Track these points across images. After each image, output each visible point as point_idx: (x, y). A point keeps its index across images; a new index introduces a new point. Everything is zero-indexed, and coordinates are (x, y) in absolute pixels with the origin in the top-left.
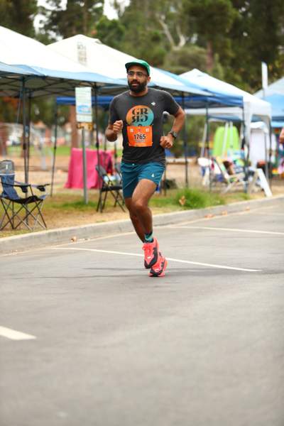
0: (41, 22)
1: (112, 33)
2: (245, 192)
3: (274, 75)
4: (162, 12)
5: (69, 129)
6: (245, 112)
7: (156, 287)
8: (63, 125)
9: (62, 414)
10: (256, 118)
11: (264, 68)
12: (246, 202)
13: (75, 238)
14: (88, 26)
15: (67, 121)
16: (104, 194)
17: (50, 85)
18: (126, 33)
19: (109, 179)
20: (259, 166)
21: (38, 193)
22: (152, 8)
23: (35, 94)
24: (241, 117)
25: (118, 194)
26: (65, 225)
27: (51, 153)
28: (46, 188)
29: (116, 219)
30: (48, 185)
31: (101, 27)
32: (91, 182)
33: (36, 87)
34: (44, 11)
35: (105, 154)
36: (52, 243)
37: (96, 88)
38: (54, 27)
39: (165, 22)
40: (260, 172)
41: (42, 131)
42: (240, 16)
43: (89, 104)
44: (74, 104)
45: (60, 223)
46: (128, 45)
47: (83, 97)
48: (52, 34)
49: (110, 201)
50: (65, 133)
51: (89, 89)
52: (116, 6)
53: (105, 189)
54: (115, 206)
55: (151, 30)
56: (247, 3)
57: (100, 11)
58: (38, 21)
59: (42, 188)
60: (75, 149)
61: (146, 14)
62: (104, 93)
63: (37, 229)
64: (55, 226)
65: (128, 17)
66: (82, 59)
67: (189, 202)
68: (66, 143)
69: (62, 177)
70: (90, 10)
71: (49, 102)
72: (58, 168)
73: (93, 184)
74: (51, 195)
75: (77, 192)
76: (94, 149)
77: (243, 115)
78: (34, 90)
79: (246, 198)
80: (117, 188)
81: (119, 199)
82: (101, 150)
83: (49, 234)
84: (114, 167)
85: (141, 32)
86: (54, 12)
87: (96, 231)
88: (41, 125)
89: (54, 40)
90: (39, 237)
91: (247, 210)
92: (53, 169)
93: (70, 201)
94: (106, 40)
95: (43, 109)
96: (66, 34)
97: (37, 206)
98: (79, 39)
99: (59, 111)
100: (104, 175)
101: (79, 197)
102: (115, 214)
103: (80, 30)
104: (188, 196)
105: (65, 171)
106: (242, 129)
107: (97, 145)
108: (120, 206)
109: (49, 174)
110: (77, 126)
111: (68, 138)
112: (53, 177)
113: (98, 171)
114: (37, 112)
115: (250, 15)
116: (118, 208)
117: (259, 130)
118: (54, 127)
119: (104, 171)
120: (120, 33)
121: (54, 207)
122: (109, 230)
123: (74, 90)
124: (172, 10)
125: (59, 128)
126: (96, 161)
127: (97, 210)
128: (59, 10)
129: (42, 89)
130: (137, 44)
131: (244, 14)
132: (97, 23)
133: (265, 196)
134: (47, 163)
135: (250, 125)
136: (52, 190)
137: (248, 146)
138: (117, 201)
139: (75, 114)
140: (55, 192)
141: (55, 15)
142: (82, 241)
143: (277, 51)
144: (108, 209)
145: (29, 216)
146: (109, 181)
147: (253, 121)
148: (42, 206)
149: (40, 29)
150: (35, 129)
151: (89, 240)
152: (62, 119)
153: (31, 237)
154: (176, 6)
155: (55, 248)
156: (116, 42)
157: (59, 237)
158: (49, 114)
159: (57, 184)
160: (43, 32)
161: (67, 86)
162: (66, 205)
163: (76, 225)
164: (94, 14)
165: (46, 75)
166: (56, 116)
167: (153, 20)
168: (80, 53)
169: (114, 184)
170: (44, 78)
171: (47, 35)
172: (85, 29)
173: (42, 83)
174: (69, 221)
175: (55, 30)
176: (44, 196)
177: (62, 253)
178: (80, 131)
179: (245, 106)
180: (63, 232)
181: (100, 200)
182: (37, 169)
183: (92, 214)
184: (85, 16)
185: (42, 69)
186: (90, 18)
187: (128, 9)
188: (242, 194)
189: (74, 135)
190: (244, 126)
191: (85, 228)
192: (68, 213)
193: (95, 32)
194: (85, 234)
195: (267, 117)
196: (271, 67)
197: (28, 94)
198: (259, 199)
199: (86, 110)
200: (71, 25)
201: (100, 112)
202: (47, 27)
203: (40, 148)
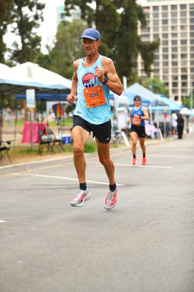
0: (9, 56)
1: (45, 62)
2: (116, 144)
3: (130, 83)
4: (72, 50)
5: (23, 111)
6: (115, 102)
7: (69, 194)
8: (20, 109)
9: (21, 262)
10: (121, 105)
11: (125, 79)
12: (116, 149)
13: (27, 169)
14: (33, 58)
15: (22, 107)
16: (42, 145)
17: (14, 88)
18: (53, 61)
19: (44, 137)
20: (123, 130)
21: (7, 145)
22: (66, 49)
23: (5, 93)
24: (113, 105)
25: (49, 145)
26: (21, 162)
27: (14, 124)
28: (12, 143)
29: (48, 158)
30: (12, 141)
31: (40, 58)
32: (35, 139)
33: (6, 89)
34: (10, 50)
35: (42, 125)
36: (15, 172)
37: (37, 90)
38: (16, 58)
39: (74, 55)
40: (123, 134)
41: (9, 113)
42: (112, 53)
43: (34, 98)
44: (25, 98)
45: (18, 161)
46: (54, 68)
47: (30, 95)
48: (14, 62)
49: (45, 149)
50: (21, 114)
51: (33, 91)
52: (48, 47)
53: (42, 143)
54: (48, 152)
55: (66, 59)
56: (116, 46)
57: (39, 50)
58: (7, 56)
59: (9, 143)
60: (26, 122)
61: (63, 52)
62: (42, 93)
63: (7, 165)
64: (16, 163)
65: (54, 53)
66: (30, 75)
67: (86, 149)
68: (22, 119)
69: (20, 137)
70: (34, 50)
71: (13, 97)
72: (18, 132)
73: (36, 140)
74: (14, 147)
75: (27, 145)
76: (36, 122)
77: (114, 103)
78: (5, 91)
79: (116, 147)
80: (48, 142)
81: (50, 148)
82: (40, 123)
83: (13, 167)
84: (47, 131)
85: (60, 60)
86: (15, 51)
87: (38, 165)
88: (9, 110)
89: (15, 65)
90: (8, 169)
91: (117, 153)
92: (15, 133)
93: (23, 150)
94: (42, 65)
95: (10, 101)
96: (21, 61)
97: (7, 152)
98: (28, 64)
99: (18, 102)
100: (42, 136)
101: (29, 147)
102: (48, 156)
103: (29, 60)
104: (86, 146)
105: (21, 133)
106: (113, 110)
107: (38, 120)
108: (51, 152)
109: (13, 135)
110: (27, 110)
111: (23, 116)
112: (15, 137)
113: (39, 133)
114: (7, 103)
115: (117, 52)
116: (49, 153)
117: (122, 112)
118: (15, 111)
119: (42, 134)
120: (49, 61)
121: (16, 152)
122: (44, 164)
123: (25, 92)
124: (77, 49)
125: (18, 111)
126: (37, 128)
127: (38, 154)
128: (17, 50)
129: (9, 91)
130: (58, 67)
131: (114, 51)
132: (38, 56)
133: (125, 145)
134: (12, 129)
135: (118, 109)
136: (14, 144)
137: (117, 120)
138: (48, 149)
139: (26, 104)
140: (16, 145)
141: (16, 53)
142: (30, 170)
143: (131, 70)
144: (44, 153)
145: (3, 158)
146: (45, 139)
147: (119, 107)
148: (9, 152)
149: (8, 60)
150: (6, 112)
151: (34, 170)
152: (19, 107)
153: (3, 169)
154: (79, 48)
155: (16, 174)
156: (47, 66)
157: (18, 169)
158: (13, 104)
159: (17, 140)
160: (10, 61)
161: (22, 89)
162: (22, 152)
163: (27, 162)
164: (36, 52)
165: (11, 83)
166: (16, 105)
167: (67, 55)
168: (29, 72)
169: (47, 140)
170: (10, 85)
171: (11, 63)
172: (31, 59)
173: (8, 88)
174: (23, 160)
175: (16, 60)
176: (10, 147)
177: (20, 177)
178: (29, 113)
179: (115, 99)
180: (20, 166)
181: (40, 148)
182: (7, 133)
183: (35, 156)
184: (31, 53)
185: (8, 81)
186: (34, 54)
187: (54, 49)
188: (114, 145)
189: (26, 115)
190: (115, 110)
191: (32, 164)
192: (23, 156)
193: (36, 60)
194: (32, 167)
195: (126, 105)
196: (128, 79)
197: (1, 94)
198: (123, 147)
199: (32, 101)
200: (24, 57)
201: (39, 103)
202: (12, 59)
203: (8, 121)
